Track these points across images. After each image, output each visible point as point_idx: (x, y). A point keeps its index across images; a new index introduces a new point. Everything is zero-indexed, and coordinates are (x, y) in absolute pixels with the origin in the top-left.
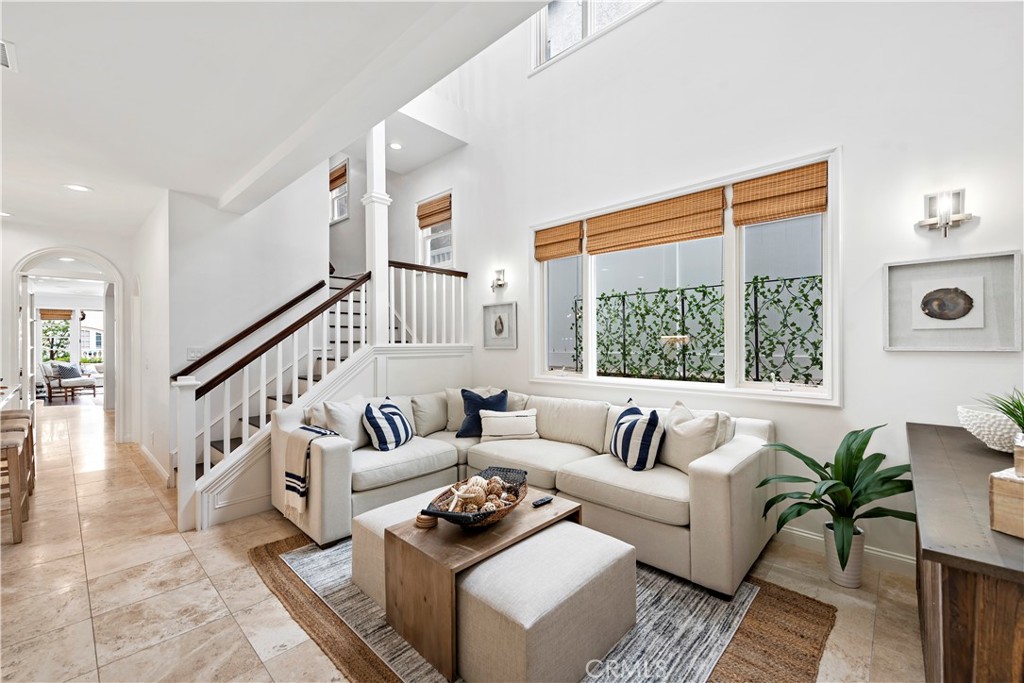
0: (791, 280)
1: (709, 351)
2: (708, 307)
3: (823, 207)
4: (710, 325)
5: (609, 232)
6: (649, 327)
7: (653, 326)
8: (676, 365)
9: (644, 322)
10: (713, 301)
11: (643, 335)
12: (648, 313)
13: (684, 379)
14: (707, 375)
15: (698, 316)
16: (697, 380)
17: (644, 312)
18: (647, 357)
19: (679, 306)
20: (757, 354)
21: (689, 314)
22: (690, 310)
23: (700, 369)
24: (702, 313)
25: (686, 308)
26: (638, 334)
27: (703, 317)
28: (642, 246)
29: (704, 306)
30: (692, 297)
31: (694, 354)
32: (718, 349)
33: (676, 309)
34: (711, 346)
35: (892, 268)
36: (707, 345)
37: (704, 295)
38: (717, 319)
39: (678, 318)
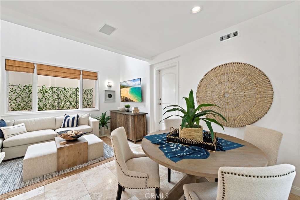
0: (84, 89)
1: (66, 103)
2: (65, 93)
3: (97, 80)
4: (66, 97)
6: (47, 97)
7: (48, 96)
8: (56, 107)
9: (44, 95)
10: (67, 91)
11: (44, 99)
12: (46, 93)
13: (58, 109)
14: (65, 108)
15: (63, 94)
16: (62, 109)
17: (44, 92)
18: (46, 105)
19: (57, 91)
20: (77, 103)
22: (60, 93)
23: (63, 107)
24: (64, 94)
25: (59, 92)
26: (42, 98)
27: (64, 95)
29: (65, 92)
30: (61, 90)
31: (61, 104)
32: (68, 102)
33: (56, 92)
34: (66, 102)
35: (105, 91)
36: (65, 101)
37: (64, 90)
38: (68, 96)
39: (57, 95)
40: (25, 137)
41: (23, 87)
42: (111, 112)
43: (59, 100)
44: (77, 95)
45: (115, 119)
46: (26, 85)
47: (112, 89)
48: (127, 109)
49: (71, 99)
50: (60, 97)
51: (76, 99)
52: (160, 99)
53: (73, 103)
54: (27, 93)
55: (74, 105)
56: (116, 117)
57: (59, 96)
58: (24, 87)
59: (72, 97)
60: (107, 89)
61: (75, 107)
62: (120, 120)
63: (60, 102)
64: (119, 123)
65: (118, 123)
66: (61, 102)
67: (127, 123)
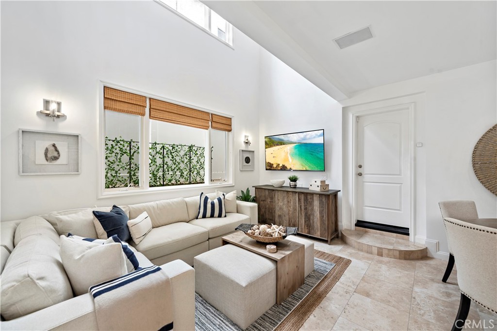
1: (175, 172)
3: (230, 131)
4: (176, 161)
5: (165, 111)
8: (160, 179)
10: (176, 151)
13: (163, 185)
14: (173, 182)
15: (170, 156)
16: (169, 185)
19: (162, 151)
20: (190, 173)
21: (166, 156)
22: (167, 154)
23: (170, 181)
24: (172, 155)
25: (165, 153)
27: (173, 158)
28: (178, 124)
29: (173, 153)
30: (168, 148)
31: (168, 174)
32: (178, 171)
33: (161, 153)
34: (176, 170)
35: (242, 151)
36: (174, 170)
37: (173, 148)
38: (178, 159)
39: (162, 157)
40: (170, 240)
41: (111, 142)
42: (257, 188)
43: (165, 166)
44: (190, 157)
45: (269, 200)
46: (116, 139)
47: (250, 148)
48: (293, 183)
49: (182, 166)
50: (167, 162)
51: (189, 165)
52: (360, 167)
53: (185, 173)
54: (117, 153)
55: (187, 177)
56: (272, 198)
57: (166, 159)
58: (113, 141)
59: (183, 162)
60: (243, 147)
61: (188, 180)
62: (286, 202)
63: (166, 170)
64: (281, 208)
65: (277, 208)
66: (168, 171)
67: (306, 209)
